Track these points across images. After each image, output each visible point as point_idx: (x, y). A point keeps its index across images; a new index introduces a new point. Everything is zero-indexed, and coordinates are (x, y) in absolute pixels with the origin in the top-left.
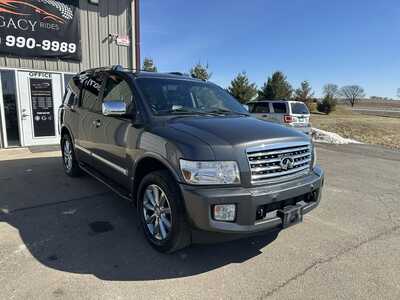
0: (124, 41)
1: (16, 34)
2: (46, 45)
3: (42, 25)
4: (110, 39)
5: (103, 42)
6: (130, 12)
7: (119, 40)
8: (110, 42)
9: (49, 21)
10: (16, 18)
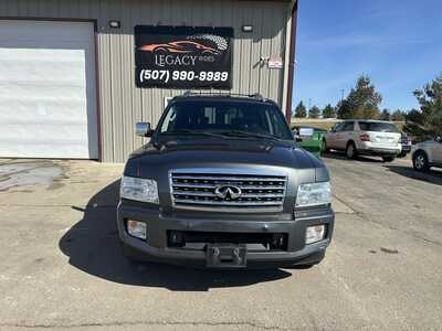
0: (276, 63)
1: (180, 68)
2: (203, 76)
3: (201, 58)
4: (262, 64)
5: (254, 67)
6: (285, 33)
7: (271, 63)
8: (262, 66)
9: (207, 54)
10: (181, 55)
